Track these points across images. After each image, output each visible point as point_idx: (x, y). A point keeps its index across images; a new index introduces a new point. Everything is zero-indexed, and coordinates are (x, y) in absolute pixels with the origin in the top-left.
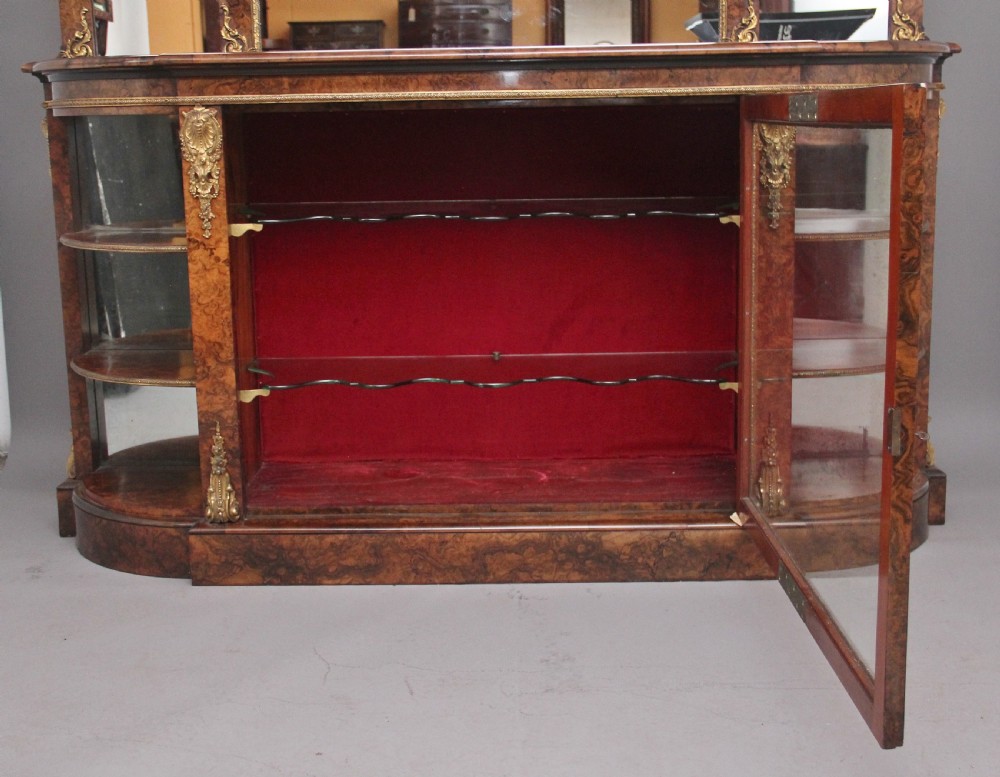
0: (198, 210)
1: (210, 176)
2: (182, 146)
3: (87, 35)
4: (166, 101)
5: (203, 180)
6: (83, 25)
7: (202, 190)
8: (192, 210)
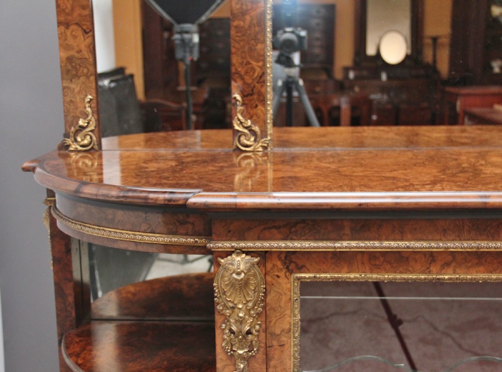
0: (231, 367)
1: (249, 333)
2: (216, 297)
3: (91, 122)
4: (196, 242)
5: (240, 337)
6: (87, 113)
7: (238, 348)
8: (224, 368)
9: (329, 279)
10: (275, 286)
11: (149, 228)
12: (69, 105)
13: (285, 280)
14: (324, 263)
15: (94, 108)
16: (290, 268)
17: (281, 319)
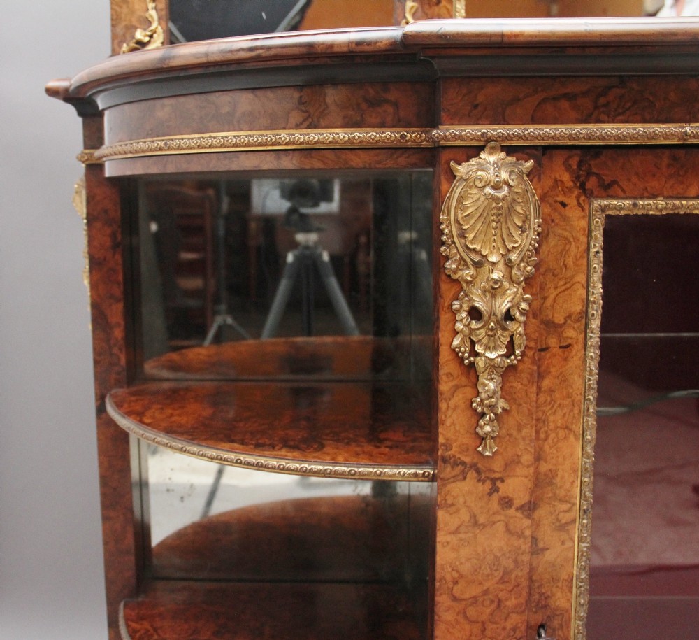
0: (469, 391)
1: (508, 316)
2: (443, 243)
3: (155, 36)
4: (403, 137)
5: (492, 324)
6: (150, 19)
7: (487, 347)
8: (455, 391)
9: (661, 210)
10: (557, 225)
11: (305, 120)
12: (121, 7)
13: (577, 212)
14: (654, 176)
15: (162, 10)
16: (588, 186)
17: (566, 292)
